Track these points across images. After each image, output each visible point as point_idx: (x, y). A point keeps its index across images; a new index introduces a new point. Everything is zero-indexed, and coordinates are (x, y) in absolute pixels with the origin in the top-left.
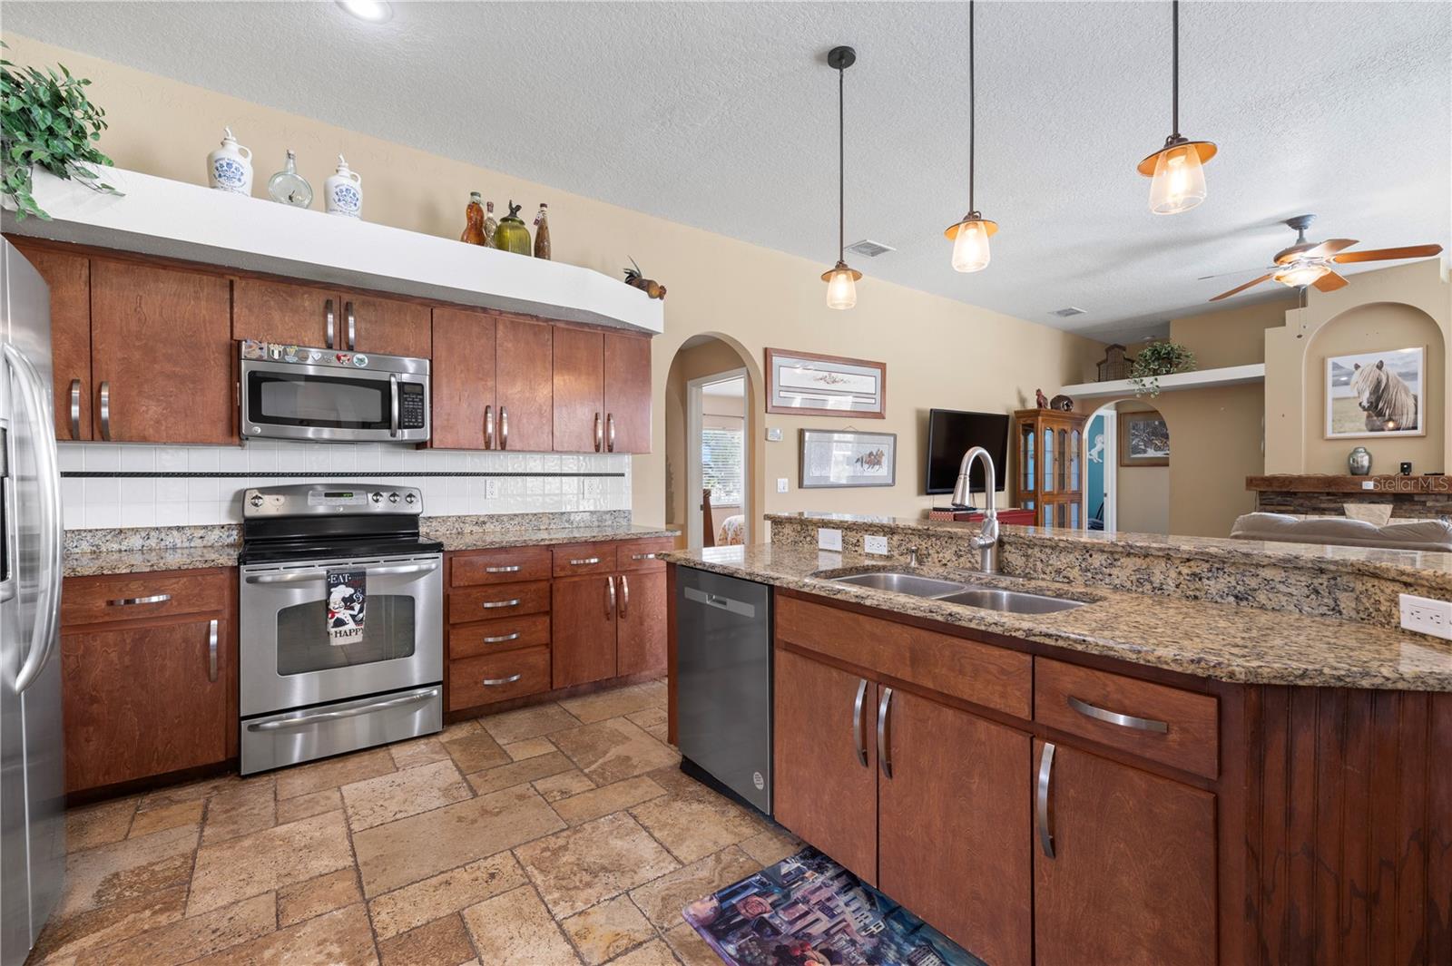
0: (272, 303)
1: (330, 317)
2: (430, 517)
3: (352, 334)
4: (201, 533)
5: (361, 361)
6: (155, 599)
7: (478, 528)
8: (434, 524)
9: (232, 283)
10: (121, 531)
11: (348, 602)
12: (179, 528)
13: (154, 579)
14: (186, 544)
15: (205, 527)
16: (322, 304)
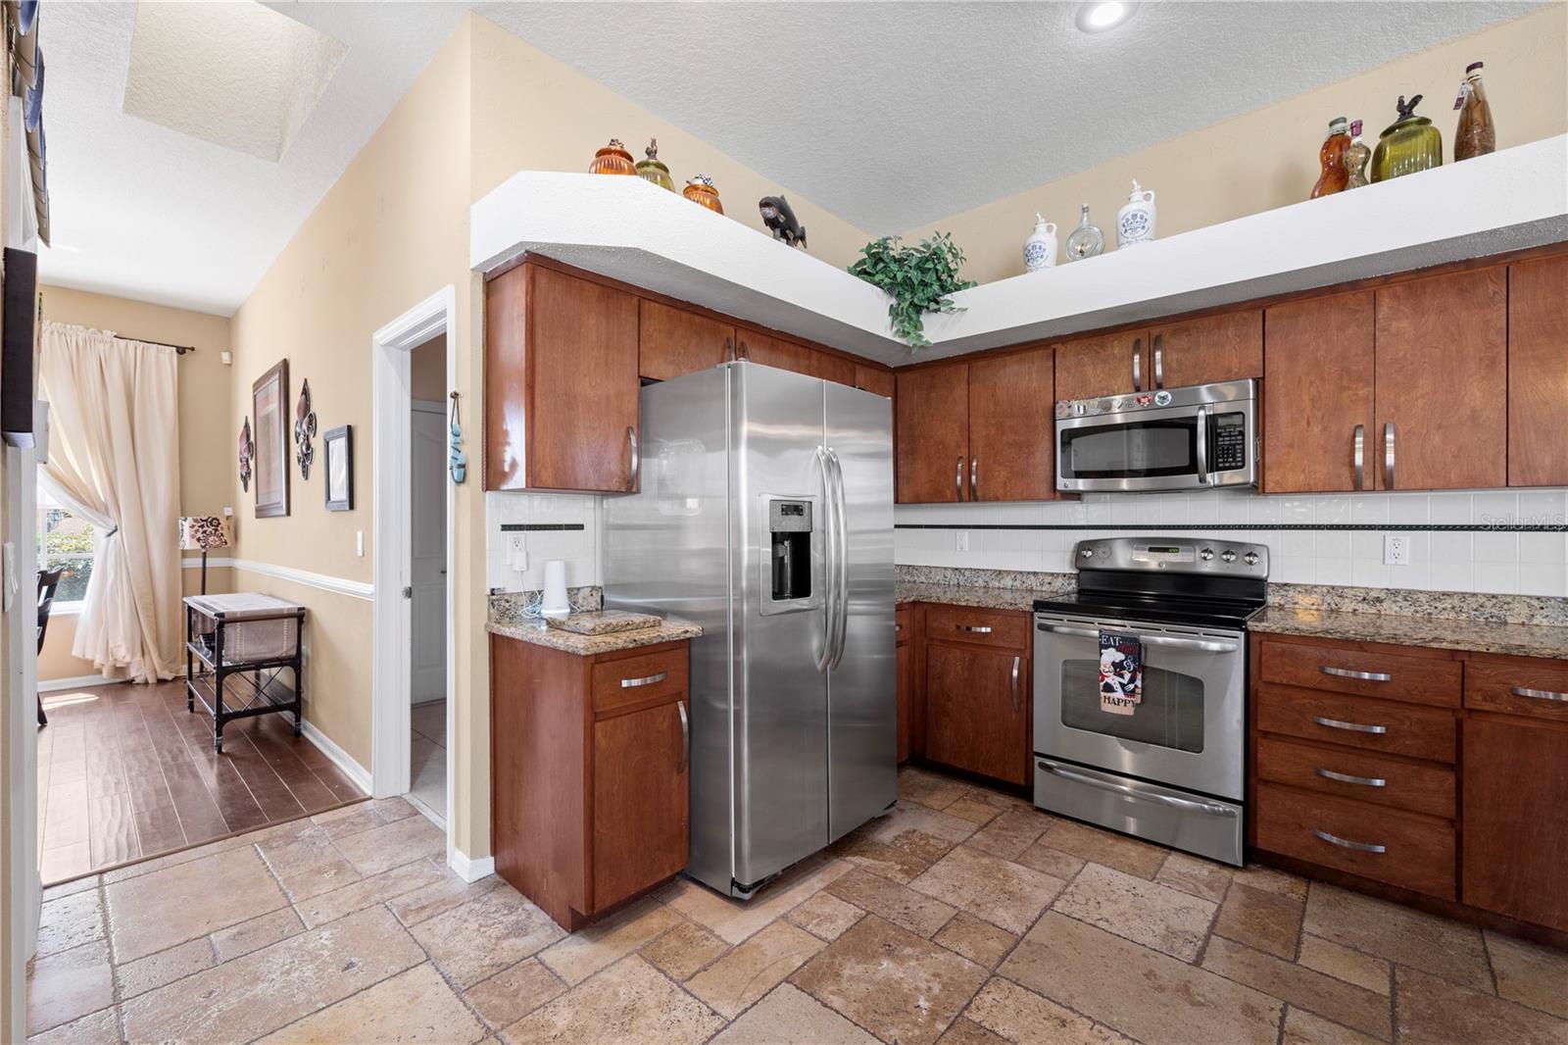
0: (1086, 360)
1: (1137, 358)
2: (1286, 585)
3: (1159, 371)
4: (1049, 579)
5: (1164, 398)
6: (983, 630)
7: (1366, 607)
8: (1291, 594)
9: (1054, 351)
10: (1000, 572)
11: (1118, 668)
12: (1035, 574)
13: (982, 613)
14: (1039, 588)
15: (1052, 574)
16: (1131, 346)
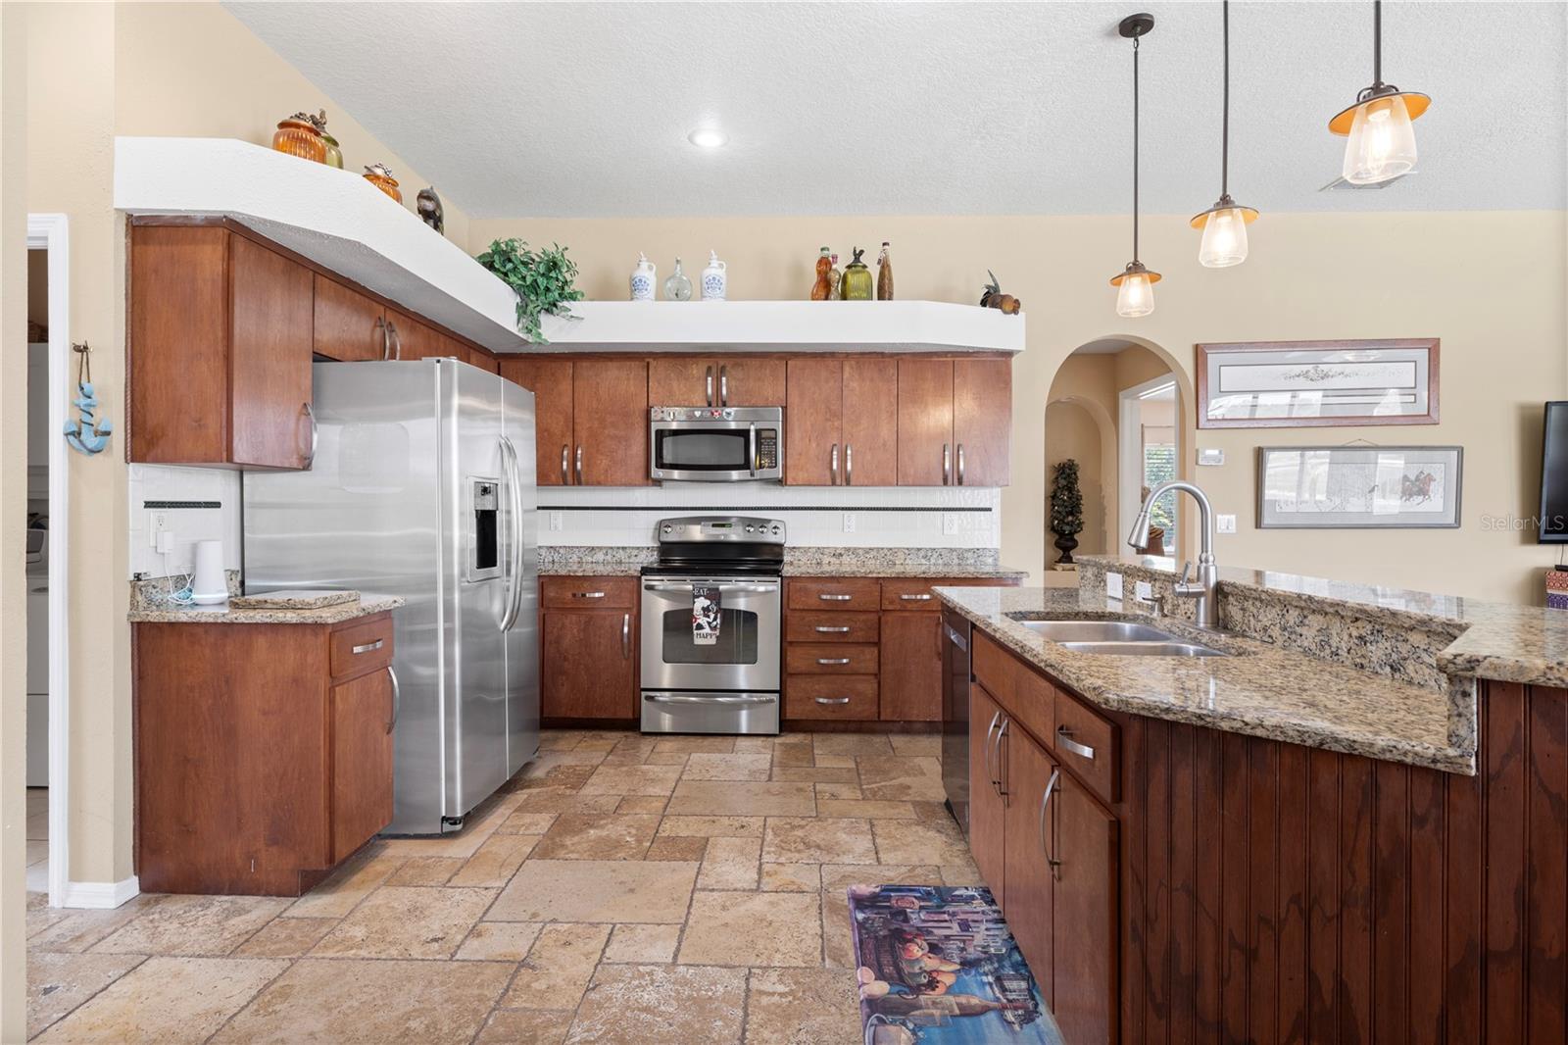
0: (673, 375)
1: (710, 379)
3: (724, 391)
4: (635, 552)
5: (729, 414)
6: (597, 595)
9: (647, 364)
10: (591, 548)
11: (706, 610)
12: (624, 548)
13: (594, 580)
14: (627, 561)
15: (638, 548)
16: (705, 370)
